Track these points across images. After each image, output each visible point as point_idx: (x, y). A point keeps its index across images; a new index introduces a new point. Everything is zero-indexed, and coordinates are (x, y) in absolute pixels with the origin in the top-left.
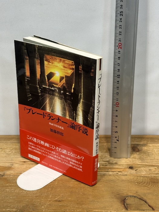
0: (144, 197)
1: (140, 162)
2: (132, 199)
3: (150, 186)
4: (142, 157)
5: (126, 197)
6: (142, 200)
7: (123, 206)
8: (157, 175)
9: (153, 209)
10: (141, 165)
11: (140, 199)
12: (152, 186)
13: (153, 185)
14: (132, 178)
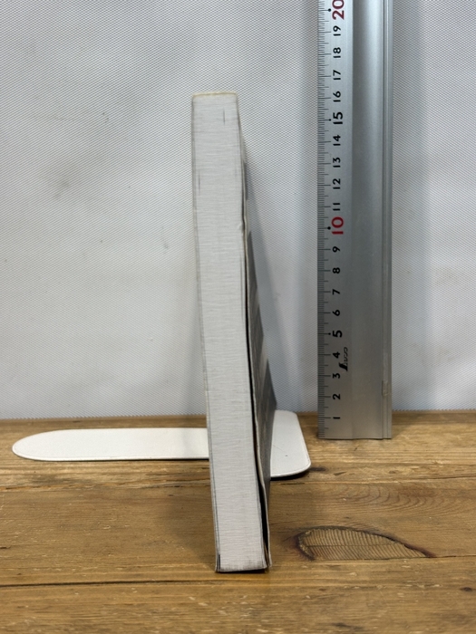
0: (383, 528)
1: (353, 459)
3: (401, 503)
5: (302, 531)
6: (374, 534)
7: (295, 551)
8: (425, 481)
9: (429, 555)
10: (357, 463)
11: (365, 532)
12: (411, 504)
13: (415, 502)
14: (325, 489)
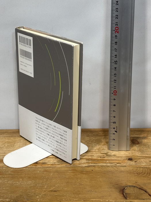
0: (144, 187)
1: (140, 154)
2: (132, 189)
3: (150, 176)
4: (142, 149)
5: (125, 187)
7: (122, 195)
10: (141, 156)
11: (140, 189)
14: (131, 169)
